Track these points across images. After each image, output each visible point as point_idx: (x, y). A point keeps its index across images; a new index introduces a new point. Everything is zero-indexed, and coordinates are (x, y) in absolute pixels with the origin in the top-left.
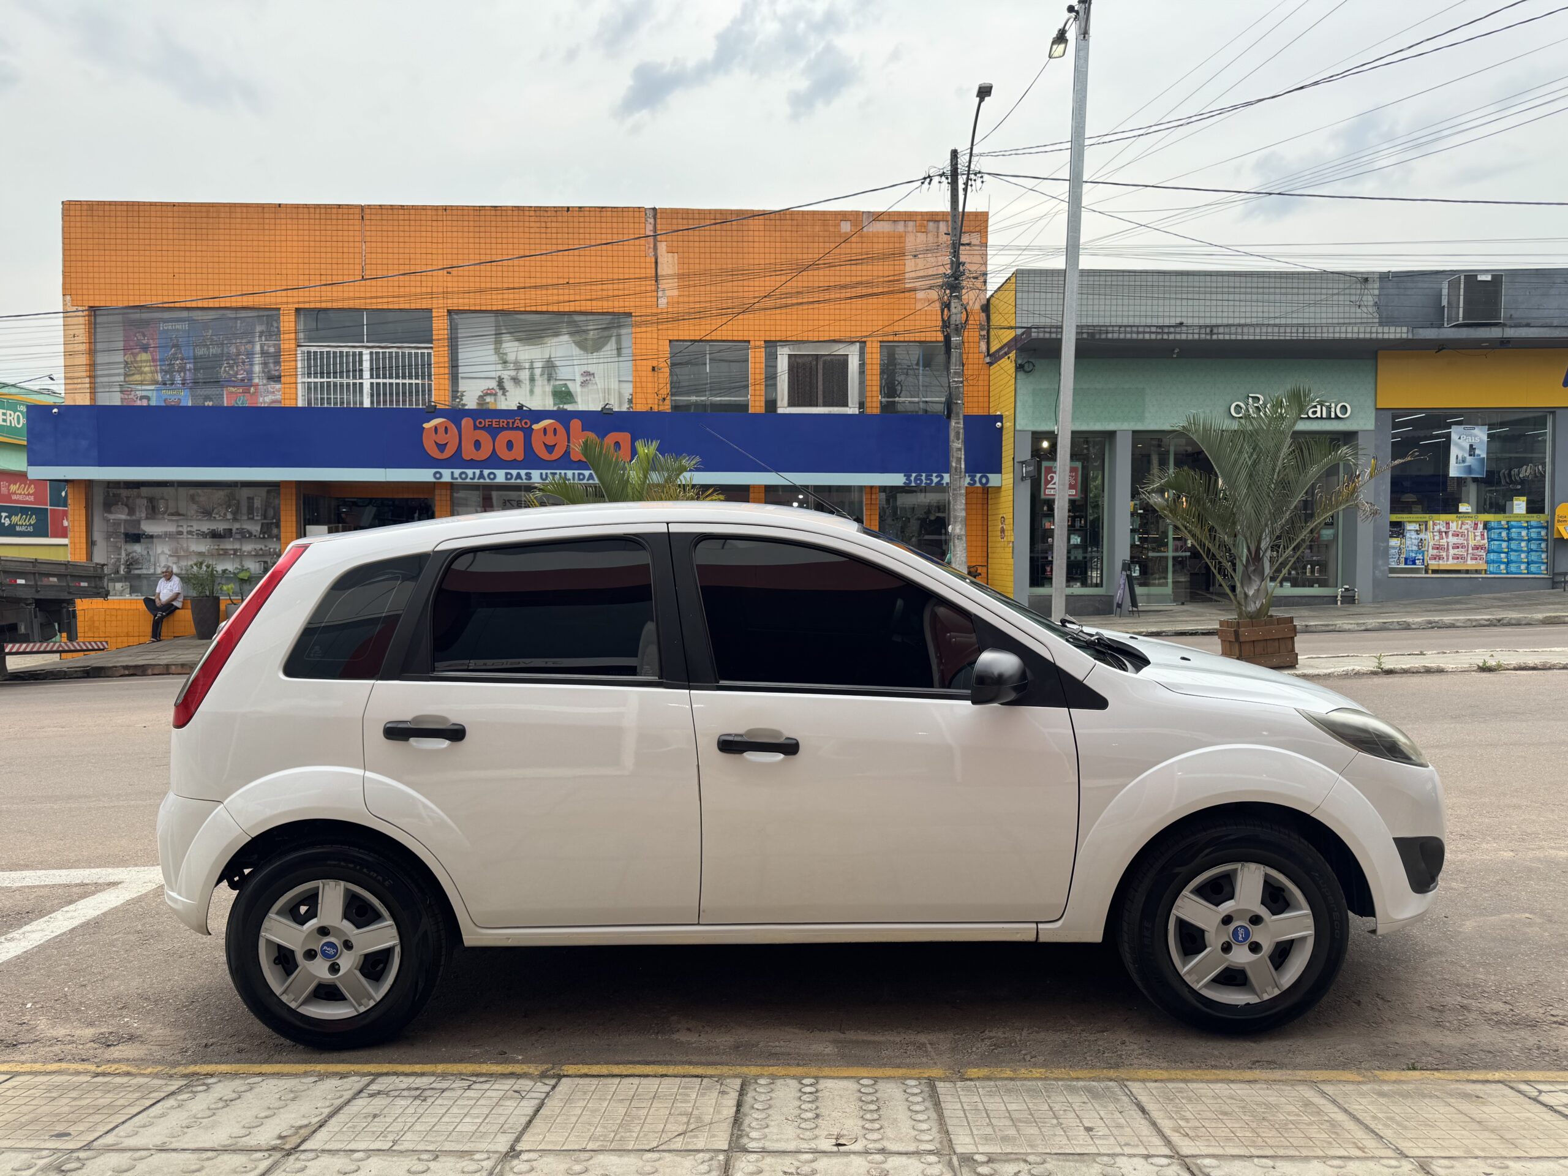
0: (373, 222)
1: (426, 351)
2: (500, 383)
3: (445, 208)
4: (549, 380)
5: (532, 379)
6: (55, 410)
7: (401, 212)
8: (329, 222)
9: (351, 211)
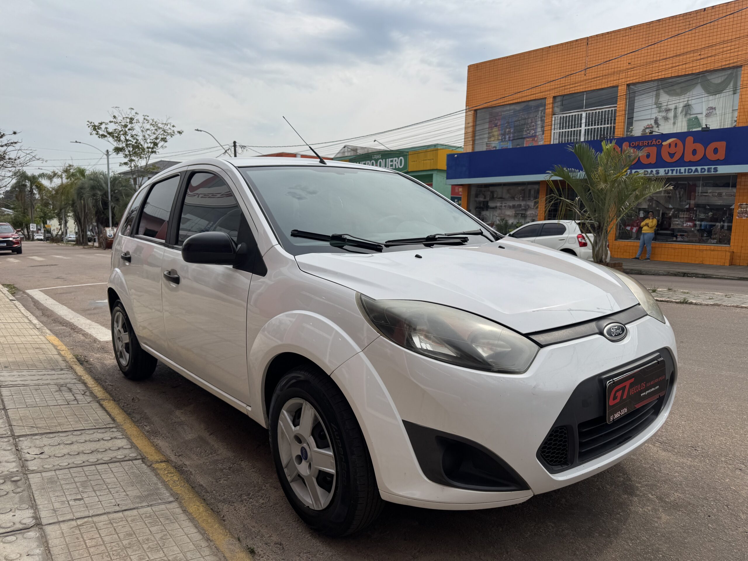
0: (593, 45)
1: (613, 109)
2: (656, 121)
3: (630, 28)
4: (686, 115)
5: (675, 116)
6: (456, 156)
7: (607, 36)
8: (571, 50)
9: (582, 42)
